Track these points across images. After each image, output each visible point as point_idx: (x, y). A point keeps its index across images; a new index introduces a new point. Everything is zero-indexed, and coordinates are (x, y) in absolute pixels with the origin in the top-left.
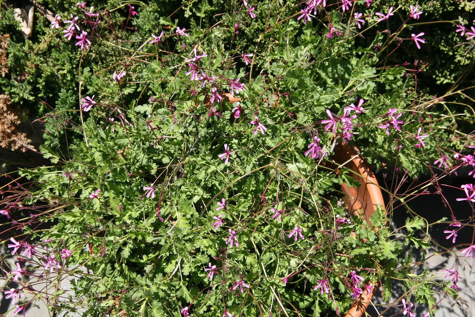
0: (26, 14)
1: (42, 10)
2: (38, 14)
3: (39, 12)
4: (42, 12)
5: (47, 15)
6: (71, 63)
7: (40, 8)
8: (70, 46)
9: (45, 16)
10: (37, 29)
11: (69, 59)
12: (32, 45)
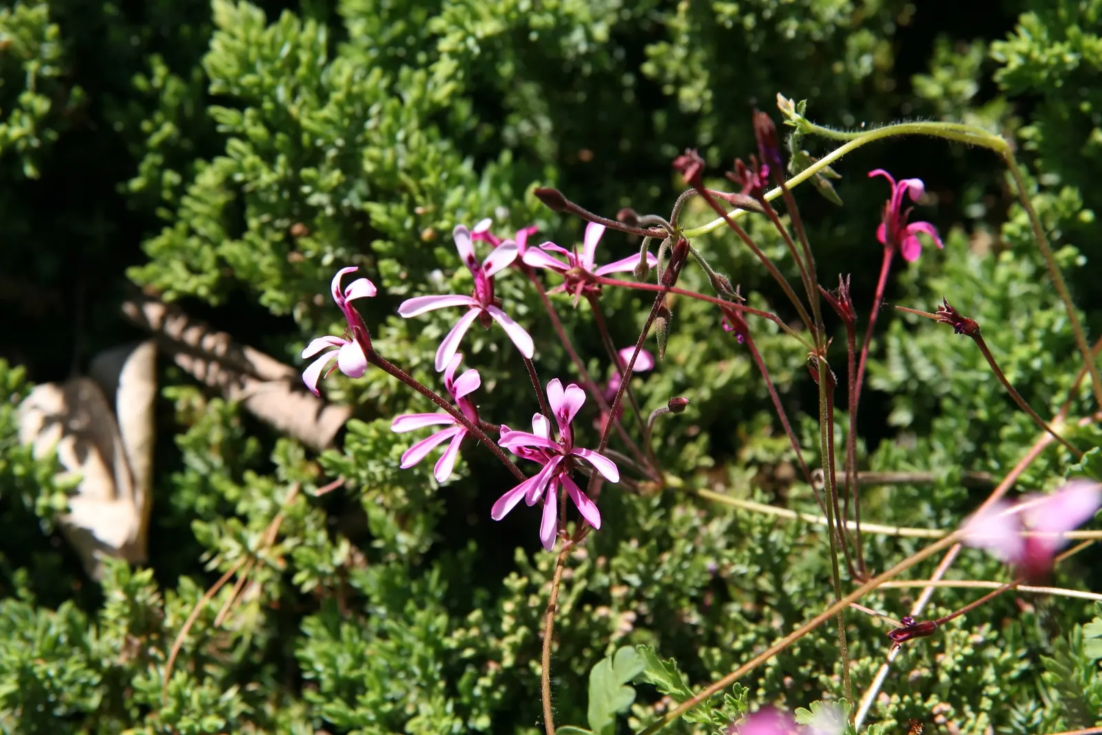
0: (100, 406)
1: (208, 357)
2: (183, 397)
3: (187, 379)
4: (215, 375)
5: (252, 386)
6: (451, 692)
7: (197, 352)
8: (434, 576)
9: (235, 395)
10: (185, 498)
11: (435, 668)
12: (153, 600)
